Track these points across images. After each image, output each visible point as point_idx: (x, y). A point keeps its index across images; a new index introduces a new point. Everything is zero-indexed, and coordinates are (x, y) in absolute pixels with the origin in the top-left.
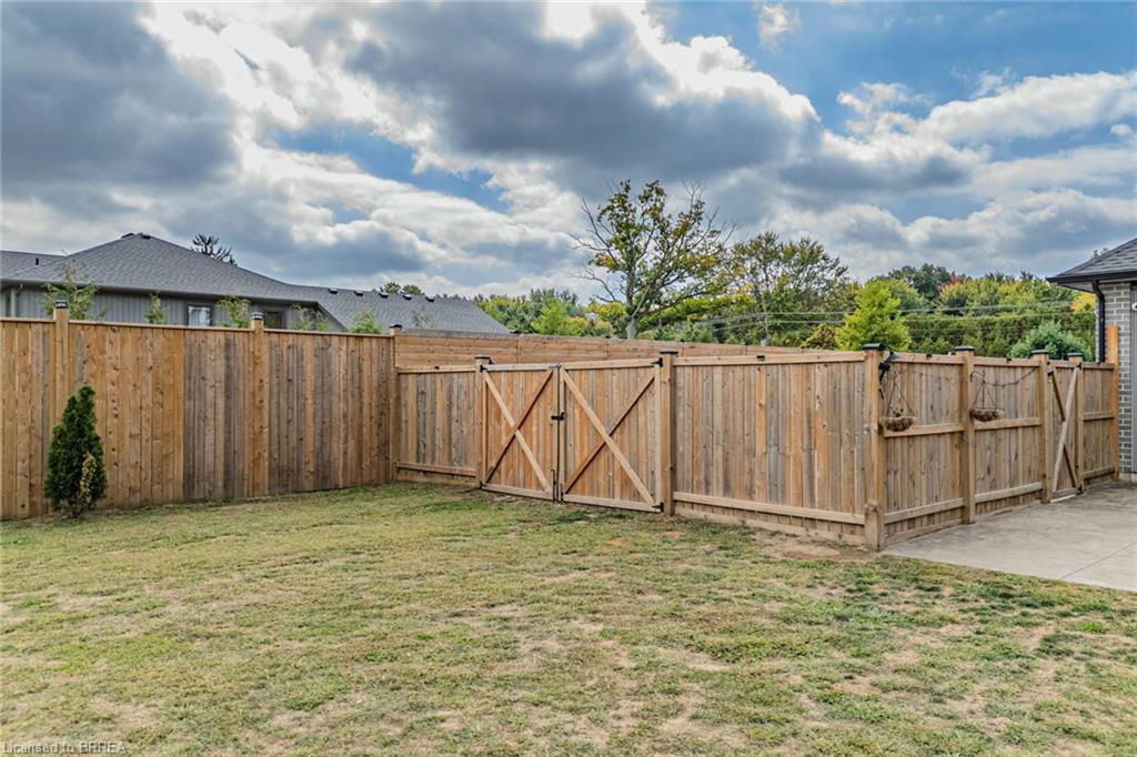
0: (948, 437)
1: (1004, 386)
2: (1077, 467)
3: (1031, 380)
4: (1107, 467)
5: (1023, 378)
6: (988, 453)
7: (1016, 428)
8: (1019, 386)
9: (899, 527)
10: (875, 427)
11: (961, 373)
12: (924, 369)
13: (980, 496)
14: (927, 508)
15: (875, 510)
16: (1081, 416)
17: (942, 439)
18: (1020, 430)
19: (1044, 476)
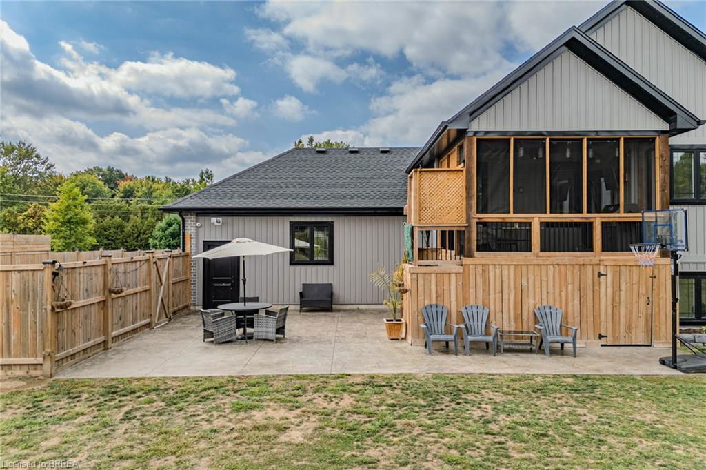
0: (96, 306)
1: (129, 272)
2: (168, 307)
3: (145, 267)
4: (185, 304)
5: (140, 266)
6: (120, 309)
7: (136, 293)
8: (138, 271)
9: (65, 360)
10: (49, 307)
11: (104, 269)
12: (82, 270)
13: (114, 333)
14: (82, 346)
15: (49, 355)
16: (171, 282)
17: (93, 306)
18: (138, 294)
19: (151, 315)
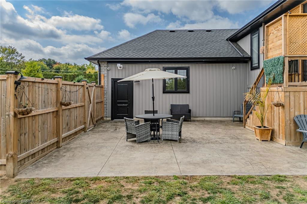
0: (51, 114)
1: (73, 92)
2: (94, 118)
3: (81, 90)
4: (101, 117)
5: (79, 89)
6: (67, 118)
7: (77, 107)
8: (78, 92)
10: (12, 113)
11: (57, 87)
12: (40, 85)
13: (64, 135)
16: (95, 102)
17: (49, 115)
18: (78, 108)
19: (85, 123)
